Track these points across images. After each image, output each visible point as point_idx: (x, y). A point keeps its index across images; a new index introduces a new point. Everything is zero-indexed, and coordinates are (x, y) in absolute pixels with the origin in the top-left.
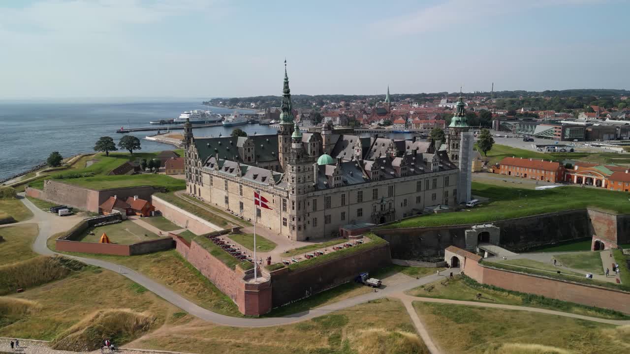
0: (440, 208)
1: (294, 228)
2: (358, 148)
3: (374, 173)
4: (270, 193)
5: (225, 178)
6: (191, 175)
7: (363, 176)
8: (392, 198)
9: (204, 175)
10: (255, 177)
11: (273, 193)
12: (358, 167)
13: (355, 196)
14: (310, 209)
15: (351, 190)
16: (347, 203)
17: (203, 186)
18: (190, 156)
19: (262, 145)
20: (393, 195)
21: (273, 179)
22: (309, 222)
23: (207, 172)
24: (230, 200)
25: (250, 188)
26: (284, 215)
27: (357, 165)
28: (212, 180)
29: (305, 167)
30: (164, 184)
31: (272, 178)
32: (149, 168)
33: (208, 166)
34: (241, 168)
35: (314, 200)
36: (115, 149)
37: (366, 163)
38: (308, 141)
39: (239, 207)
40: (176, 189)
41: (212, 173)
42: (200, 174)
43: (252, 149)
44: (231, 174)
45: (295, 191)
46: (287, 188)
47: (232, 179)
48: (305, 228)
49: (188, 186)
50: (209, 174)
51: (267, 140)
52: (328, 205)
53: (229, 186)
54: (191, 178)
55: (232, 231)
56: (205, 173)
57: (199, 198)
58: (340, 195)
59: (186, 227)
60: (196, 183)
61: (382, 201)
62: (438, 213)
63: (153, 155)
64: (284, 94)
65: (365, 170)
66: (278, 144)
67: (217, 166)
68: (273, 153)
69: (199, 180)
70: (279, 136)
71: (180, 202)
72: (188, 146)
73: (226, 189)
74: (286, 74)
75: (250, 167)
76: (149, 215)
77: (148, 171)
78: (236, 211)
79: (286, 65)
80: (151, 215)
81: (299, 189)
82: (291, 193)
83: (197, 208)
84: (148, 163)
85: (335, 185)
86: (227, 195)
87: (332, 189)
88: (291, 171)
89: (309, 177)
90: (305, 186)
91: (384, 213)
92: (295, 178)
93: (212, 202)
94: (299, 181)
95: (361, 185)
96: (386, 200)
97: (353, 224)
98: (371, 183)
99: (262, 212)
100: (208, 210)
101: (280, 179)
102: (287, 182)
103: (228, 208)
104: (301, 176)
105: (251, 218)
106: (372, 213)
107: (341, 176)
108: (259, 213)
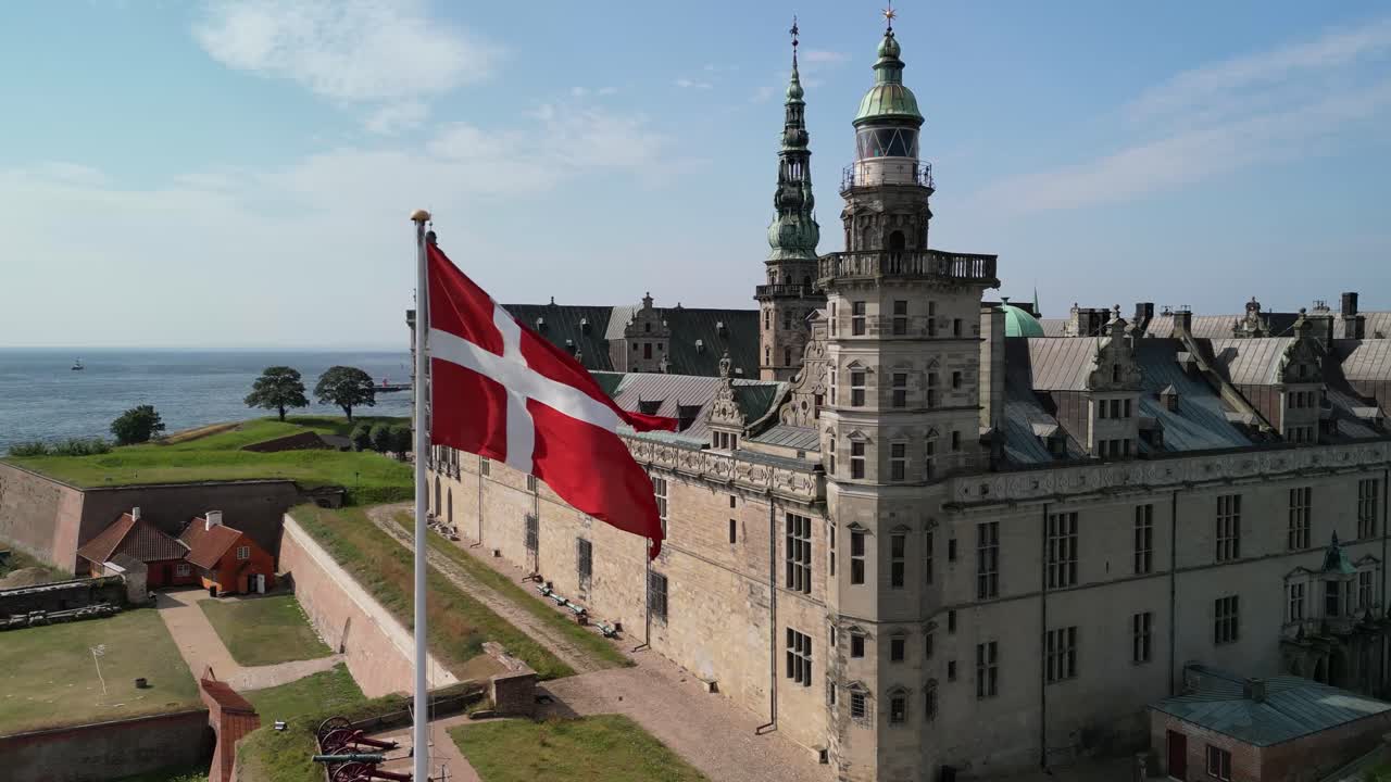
1: (858, 707)
3: (1295, 401)
7: (1231, 417)
8: (1374, 549)
12: (1192, 365)
13: (1199, 516)
14: (959, 581)
15: (1189, 485)
16: (1161, 561)
19: (699, 343)
20: (1381, 532)
21: (731, 409)
22: (952, 666)
24: (544, 534)
26: (793, 613)
27: (1183, 357)
31: (727, 403)
35: (982, 527)
37: (1231, 353)
39: (574, 566)
43: (660, 346)
45: (870, 457)
46: (815, 447)
48: (930, 708)
51: (718, 326)
52: (1061, 567)
55: (491, 695)
57: (444, 530)
58: (1125, 506)
59: (341, 650)
60: (440, 472)
61: (1333, 560)
64: (786, 148)
65: (1232, 386)
70: (763, 306)
73: (531, 484)
74: (796, 76)
76: (243, 587)
78: (564, 581)
79: (795, 43)
80: (251, 590)
81: (899, 450)
82: (843, 472)
84: (373, 436)
85: (1102, 444)
86: (533, 513)
87: (1085, 470)
88: (848, 334)
89: (956, 380)
90: (931, 432)
91: (1346, 629)
92: (875, 378)
93: (485, 543)
94: (899, 400)
95: (1232, 459)
96: (1349, 556)
97: (1247, 694)
98: (1282, 454)
99: (672, 588)
100: (451, 577)
101: (773, 408)
102: (811, 414)
103: (537, 569)
104: (910, 364)
105: (622, 622)
106: (1285, 626)
107: (1135, 397)
108: (658, 597)
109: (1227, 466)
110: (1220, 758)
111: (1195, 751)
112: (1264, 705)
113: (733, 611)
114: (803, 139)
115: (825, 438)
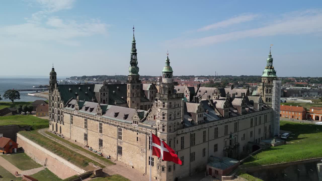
0: (275, 142)
1: (163, 169)
2: (187, 94)
3: (226, 111)
4: (133, 130)
5: (85, 117)
6: (53, 115)
7: (216, 114)
8: (236, 134)
9: (65, 115)
10: (116, 115)
11: (138, 131)
12: (210, 105)
13: (212, 131)
14: (178, 147)
15: (211, 127)
16: (207, 140)
17: (63, 124)
18: (53, 99)
19: (114, 92)
20: (237, 131)
21: (137, 116)
23: (67, 112)
24: (89, 137)
25: (111, 126)
27: (209, 103)
28: (72, 119)
29: (176, 103)
30: (30, 124)
31: (136, 116)
32: (24, 112)
33: (69, 106)
34: (102, 107)
35: (182, 137)
37: (216, 103)
38: (148, 89)
39: (98, 144)
40: (40, 127)
41: (73, 113)
42: (62, 114)
43: (107, 93)
44: (91, 113)
45: (166, 128)
46: (155, 125)
47: (92, 118)
48: (174, 169)
49: (51, 124)
50: (70, 114)
51: (118, 87)
52: (193, 143)
53: (89, 124)
54: (53, 118)
55: (95, 173)
56: (66, 113)
57: (60, 135)
58: (202, 131)
59: (45, 165)
60: (57, 122)
61: (231, 136)
62: (275, 146)
63: (28, 103)
64: (132, 52)
65: (216, 108)
66: (127, 90)
67: (78, 107)
68: (122, 97)
69: (60, 120)
70: (128, 84)
71: (42, 139)
72: (53, 91)
73: (86, 127)
74: (134, 38)
75: (109, 107)
76: (11, 152)
77: (23, 114)
78: (95, 147)
79: (134, 31)
80: (13, 152)
81: (170, 127)
82: (161, 130)
83: (57, 146)
84: (23, 108)
85: (198, 121)
86: (86, 133)
87: (196, 126)
88: (162, 107)
89: (178, 114)
90: (175, 123)
91: (233, 147)
92: (167, 115)
93: (72, 139)
94: (170, 118)
95: (217, 122)
96: (233, 135)
97: (220, 162)
98: (224, 120)
99: (123, 149)
100: (68, 147)
101: (145, 117)
102: (153, 119)
103: (87, 145)
104: (172, 112)
105: (111, 155)
106: (224, 148)
107: (203, 113)
108: (120, 150)
109: (216, 123)
110: (217, 172)
111: (213, 171)
112: (222, 163)
113: (137, 153)
114: (136, 51)
115: (157, 124)
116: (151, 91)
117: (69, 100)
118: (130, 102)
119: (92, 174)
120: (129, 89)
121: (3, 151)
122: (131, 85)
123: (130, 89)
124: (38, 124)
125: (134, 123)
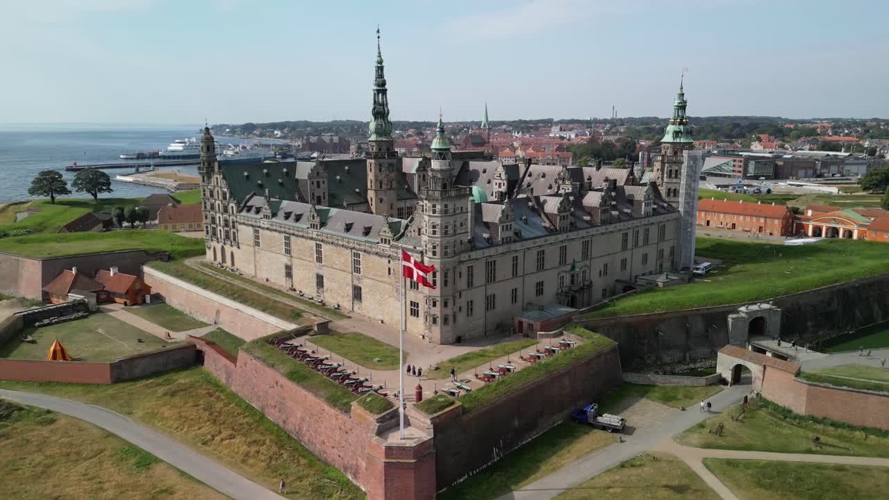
0: (667, 278)
1: (435, 321)
2: (501, 181)
3: (562, 218)
4: (381, 256)
5: (285, 232)
6: (214, 229)
7: (543, 224)
8: (587, 262)
9: (240, 227)
10: (348, 228)
11: (389, 256)
12: (533, 207)
13: (532, 257)
14: (462, 283)
15: (528, 249)
16: (520, 272)
17: (239, 247)
18: (212, 195)
19: (338, 177)
20: (589, 257)
21: (388, 230)
22: (460, 308)
23: (247, 222)
24: (295, 272)
25: (338, 248)
26: (412, 295)
27: (530, 204)
28: (257, 237)
29: (457, 206)
30: (166, 247)
31: (386, 229)
32: (128, 222)
33: (249, 210)
34: (318, 212)
35: (469, 267)
36: (65, 191)
37: (545, 201)
38: (414, 171)
39: (315, 284)
40: (187, 254)
41: (258, 224)
42: (234, 227)
43: (324, 182)
44: (297, 224)
45: (438, 250)
46: (420, 246)
47: (300, 234)
48: (455, 320)
49: (209, 248)
50: (252, 225)
51: (347, 168)
52: (491, 277)
53: (293, 247)
54: (214, 234)
55: (316, 329)
56: (244, 224)
57: (232, 270)
58: (509, 258)
59: (216, 323)
60: (225, 244)
61: (573, 268)
62: (664, 286)
63: (133, 202)
64: (376, 88)
65: (545, 213)
66: (366, 175)
67: (269, 211)
68: (357, 190)
69: (232, 238)
70: (368, 161)
71: (200, 277)
72: (210, 178)
73: (288, 252)
74: (380, 53)
75: (334, 211)
76: (140, 302)
77: (126, 227)
78: (310, 290)
79: (379, 37)
80: (144, 302)
82: (430, 254)
83: (235, 288)
84: (126, 214)
85: (503, 239)
86: (289, 263)
87: (498, 248)
88: (431, 214)
89: (461, 225)
90: (455, 241)
91: (575, 289)
92: (439, 227)
93: (259, 276)
94: (446, 233)
95: (542, 239)
96: (578, 266)
97: (539, 309)
98: (557, 236)
99: (363, 291)
100: (255, 291)
101: (402, 231)
102: (417, 234)
103: (292, 286)
104: (449, 222)
105: (340, 304)
106: (558, 289)
107: (512, 223)
108: (357, 294)
109: (540, 242)
110: (531, 326)
111: (525, 325)
112: (544, 312)
113: (390, 297)
114: (384, 84)
115: (423, 243)
116: (422, 176)
117: (248, 197)
118: (374, 200)
119: (310, 330)
120: (371, 171)
121: (125, 300)
122: (375, 164)
123: (373, 171)
124: (180, 248)
125: (382, 242)
